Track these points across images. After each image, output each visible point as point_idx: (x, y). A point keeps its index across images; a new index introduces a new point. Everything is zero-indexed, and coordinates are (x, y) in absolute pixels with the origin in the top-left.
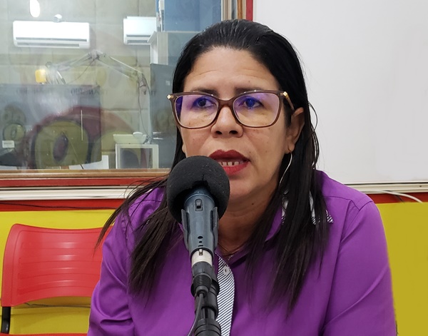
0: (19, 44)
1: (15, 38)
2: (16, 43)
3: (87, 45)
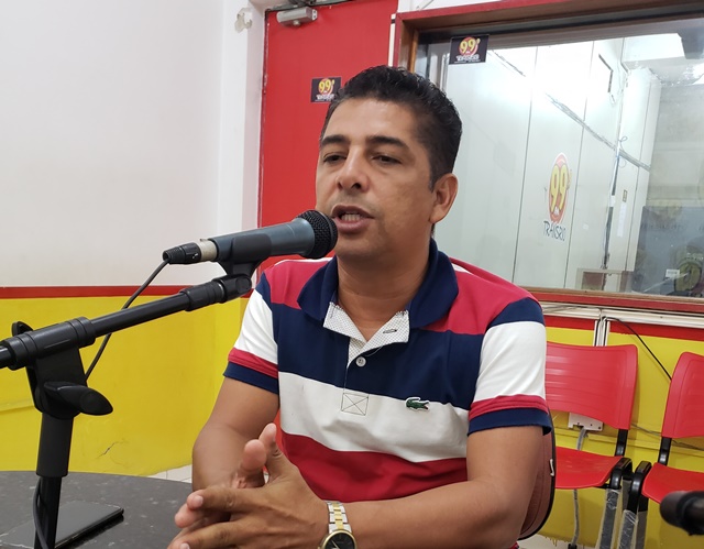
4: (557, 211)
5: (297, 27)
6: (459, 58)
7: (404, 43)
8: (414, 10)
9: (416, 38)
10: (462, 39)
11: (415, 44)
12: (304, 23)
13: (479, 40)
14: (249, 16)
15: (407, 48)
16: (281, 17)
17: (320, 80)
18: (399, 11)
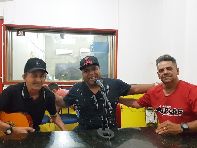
0: (57, 54)
3: (72, 54)
8: (8, 24)
10: (19, 31)
11: (7, 30)
18: (4, 23)
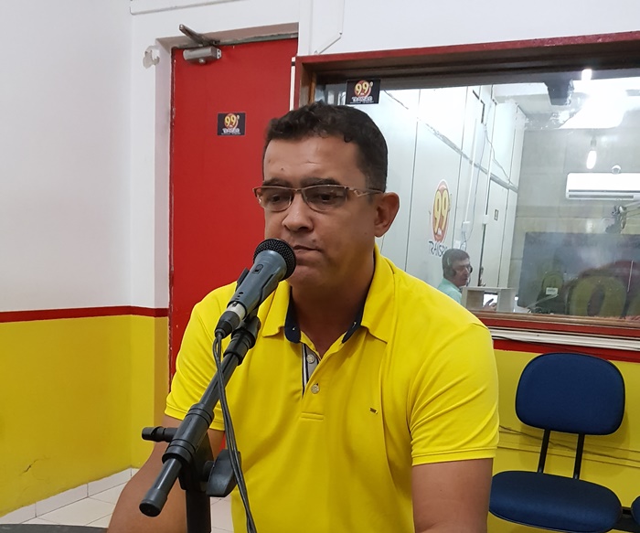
0: (570, 196)
1: (567, 191)
2: (567, 196)
4: (440, 232)
5: (202, 64)
6: (354, 99)
7: (304, 85)
8: (313, 54)
9: (314, 79)
10: (357, 82)
11: (314, 85)
12: (210, 61)
13: (372, 83)
14: (156, 53)
15: (307, 88)
16: (187, 55)
17: (226, 115)
18: (299, 54)
